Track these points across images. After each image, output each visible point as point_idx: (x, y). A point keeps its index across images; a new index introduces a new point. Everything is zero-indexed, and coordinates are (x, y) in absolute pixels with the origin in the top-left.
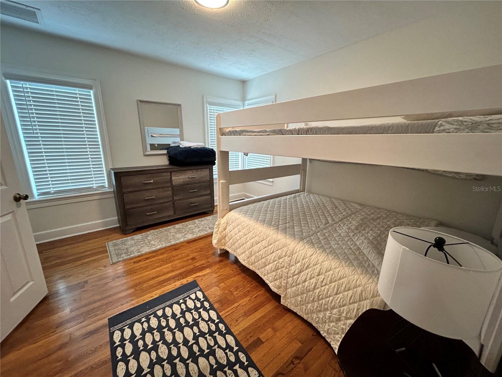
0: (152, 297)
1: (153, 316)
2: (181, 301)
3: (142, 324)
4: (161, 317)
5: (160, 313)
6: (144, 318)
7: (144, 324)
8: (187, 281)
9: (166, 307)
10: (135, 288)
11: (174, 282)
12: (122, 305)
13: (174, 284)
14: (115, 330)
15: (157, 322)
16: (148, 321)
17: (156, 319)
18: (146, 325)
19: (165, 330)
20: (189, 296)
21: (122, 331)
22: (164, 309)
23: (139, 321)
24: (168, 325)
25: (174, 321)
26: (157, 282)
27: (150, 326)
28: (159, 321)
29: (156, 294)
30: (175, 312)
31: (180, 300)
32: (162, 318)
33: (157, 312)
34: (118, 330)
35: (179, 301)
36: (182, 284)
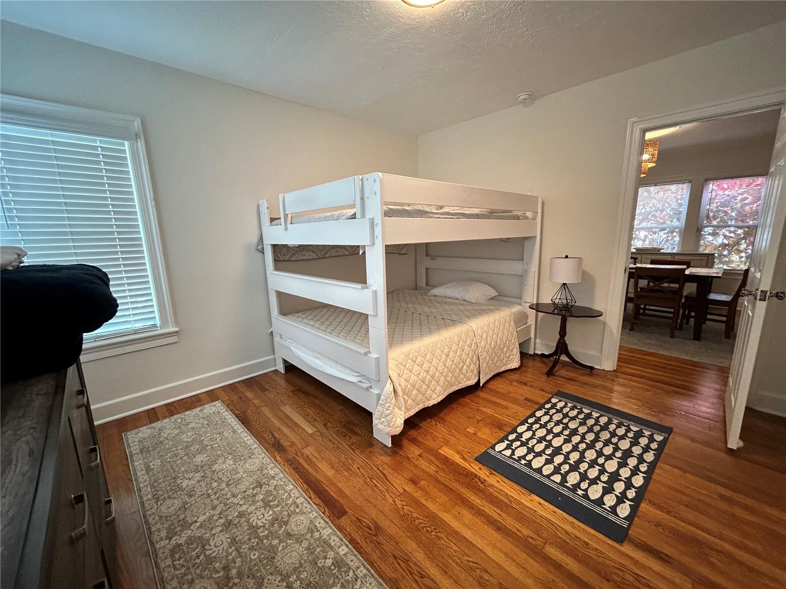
0: (540, 504)
1: (567, 483)
2: (523, 462)
3: (586, 490)
4: (561, 474)
5: (557, 478)
6: (578, 493)
7: (584, 488)
8: (480, 469)
9: (543, 475)
10: (543, 548)
11: (492, 486)
12: (588, 544)
13: (497, 485)
14: (622, 518)
15: (570, 474)
16: (577, 486)
17: (568, 478)
18: (584, 485)
19: (571, 462)
20: (510, 457)
21: (613, 509)
22: (548, 477)
23: (586, 496)
24: (565, 462)
25: (555, 459)
26: (504, 515)
27: (580, 479)
28: (567, 473)
29: (532, 502)
30: (544, 462)
31: (522, 464)
32: (562, 472)
33: (558, 482)
34: (618, 516)
35: (525, 465)
36: (491, 474)
